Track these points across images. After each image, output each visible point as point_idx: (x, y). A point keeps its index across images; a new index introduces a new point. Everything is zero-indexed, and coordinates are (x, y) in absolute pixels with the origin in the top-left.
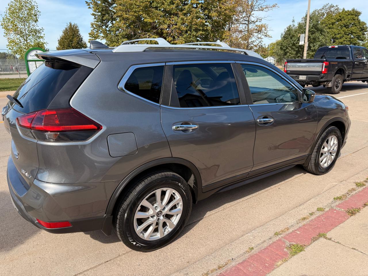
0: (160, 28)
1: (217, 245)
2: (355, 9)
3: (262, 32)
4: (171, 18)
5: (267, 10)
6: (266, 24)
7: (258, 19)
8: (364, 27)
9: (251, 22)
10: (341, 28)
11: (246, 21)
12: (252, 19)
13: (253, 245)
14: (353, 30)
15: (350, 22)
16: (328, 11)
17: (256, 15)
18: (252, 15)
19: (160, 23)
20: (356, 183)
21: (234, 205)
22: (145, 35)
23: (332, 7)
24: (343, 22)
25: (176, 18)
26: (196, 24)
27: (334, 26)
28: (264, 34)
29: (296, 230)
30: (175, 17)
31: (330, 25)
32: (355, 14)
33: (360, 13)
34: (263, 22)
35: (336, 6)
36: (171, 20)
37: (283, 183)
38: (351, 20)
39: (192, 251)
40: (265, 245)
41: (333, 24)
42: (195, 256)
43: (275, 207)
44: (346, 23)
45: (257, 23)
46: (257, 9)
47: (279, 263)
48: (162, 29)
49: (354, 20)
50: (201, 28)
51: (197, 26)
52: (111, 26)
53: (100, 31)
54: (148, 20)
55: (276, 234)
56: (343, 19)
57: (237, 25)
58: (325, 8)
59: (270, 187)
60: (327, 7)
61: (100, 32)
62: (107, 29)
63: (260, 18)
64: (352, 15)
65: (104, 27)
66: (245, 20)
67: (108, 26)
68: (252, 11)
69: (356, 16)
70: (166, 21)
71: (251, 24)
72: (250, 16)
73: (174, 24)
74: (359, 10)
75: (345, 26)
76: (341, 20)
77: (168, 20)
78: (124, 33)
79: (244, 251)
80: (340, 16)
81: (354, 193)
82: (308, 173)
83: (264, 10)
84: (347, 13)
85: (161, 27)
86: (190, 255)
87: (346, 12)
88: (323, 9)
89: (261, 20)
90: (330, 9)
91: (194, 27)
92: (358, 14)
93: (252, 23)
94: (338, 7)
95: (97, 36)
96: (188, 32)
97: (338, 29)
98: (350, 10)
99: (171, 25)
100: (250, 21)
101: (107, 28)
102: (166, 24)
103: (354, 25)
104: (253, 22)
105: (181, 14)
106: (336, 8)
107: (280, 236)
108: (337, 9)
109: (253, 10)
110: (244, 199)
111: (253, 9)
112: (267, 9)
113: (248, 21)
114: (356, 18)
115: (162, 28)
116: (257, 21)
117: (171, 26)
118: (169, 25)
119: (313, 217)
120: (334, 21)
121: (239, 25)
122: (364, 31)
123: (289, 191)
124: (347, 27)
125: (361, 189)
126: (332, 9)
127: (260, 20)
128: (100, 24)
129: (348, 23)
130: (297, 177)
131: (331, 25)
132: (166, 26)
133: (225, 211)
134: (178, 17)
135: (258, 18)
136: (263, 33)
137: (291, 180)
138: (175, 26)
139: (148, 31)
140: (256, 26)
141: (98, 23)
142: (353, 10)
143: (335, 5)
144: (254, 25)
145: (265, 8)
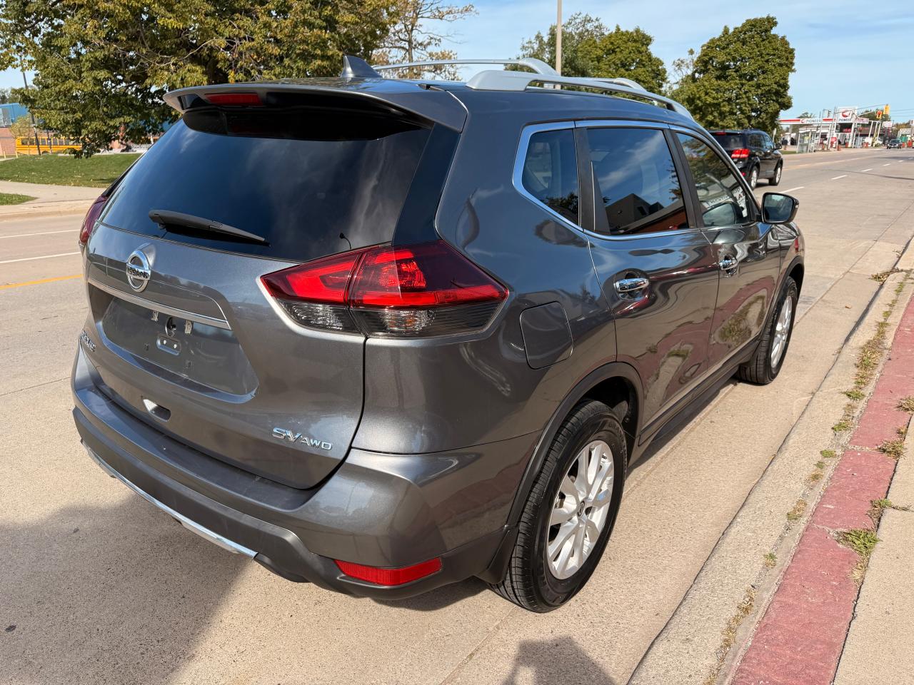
0: (206, 46)
1: (688, 565)
2: (641, 29)
3: (445, 71)
4: (233, 19)
5: (451, 19)
6: (451, 52)
7: (431, 38)
8: (659, 70)
9: (415, 45)
10: (617, 70)
11: (404, 42)
12: (418, 36)
13: (768, 551)
14: (640, 75)
15: (634, 57)
16: (581, 28)
17: (426, 28)
18: (418, 28)
19: (205, 34)
20: (845, 393)
21: (652, 471)
22: (161, 62)
23: (589, 21)
24: (619, 56)
25: (247, 22)
26: (304, 42)
27: (601, 64)
28: (448, 75)
29: (820, 503)
30: (245, 20)
31: (592, 61)
32: (642, 40)
33: (651, 40)
34: (444, 47)
35: (597, 20)
36: (236, 25)
37: (711, 411)
38: (634, 52)
39: (645, 586)
40: (792, 543)
41: (599, 59)
42: (662, 597)
43: (736, 463)
44: (626, 59)
45: (430, 49)
46: (429, 14)
47: (857, 575)
48: (211, 49)
49: (640, 52)
50: (318, 52)
51: (308, 45)
52: (49, 33)
53: (14, 43)
54: (172, 22)
55: (793, 517)
56: (618, 50)
57: (384, 49)
58: (573, 23)
59: (693, 421)
60: (578, 21)
61: (15, 47)
62: (37, 40)
63: (435, 37)
64: (635, 41)
65: (27, 34)
66: (403, 40)
67: (39, 31)
68: (417, 18)
69: (643, 44)
70: (221, 28)
71: (416, 49)
72: (412, 30)
73: (245, 38)
74: (648, 33)
75: (623, 65)
76: (614, 51)
77: (226, 27)
78: (97, 54)
79: (761, 566)
80: (612, 43)
81: (857, 413)
82: (739, 382)
83: (445, 17)
84: (624, 37)
85: (209, 42)
86: (649, 597)
87: (622, 34)
88: (570, 23)
89: (439, 40)
90: (584, 26)
91: (300, 49)
92: (646, 40)
93: (419, 47)
94: (601, 21)
95: (7, 58)
96: (285, 59)
97: (610, 72)
98: (631, 30)
99: (235, 38)
100: (414, 43)
101: (37, 36)
102: (223, 36)
103: (641, 64)
104: (421, 44)
105: (263, 11)
106: (596, 24)
107: (804, 520)
108: (599, 27)
109: (419, 16)
110: (663, 454)
111: (419, 14)
112: (452, 15)
113: (410, 42)
114: (643, 49)
115: (212, 47)
116: (429, 43)
117: (237, 42)
118: (230, 38)
119: (828, 472)
120: (599, 52)
121: (388, 50)
122: (660, 77)
123: (735, 425)
124: (627, 67)
125: (861, 404)
126: (589, 26)
127: (437, 42)
128: (16, 25)
129: (628, 60)
130: (727, 394)
131: (596, 62)
132: (222, 42)
133: (643, 486)
134: (252, 18)
135: (432, 36)
136: (447, 73)
137: (720, 401)
138: (248, 44)
139: (173, 53)
140: (431, 55)
141: (10, 22)
142: (637, 31)
143: (594, 19)
144: (423, 52)
145: (448, 13)
